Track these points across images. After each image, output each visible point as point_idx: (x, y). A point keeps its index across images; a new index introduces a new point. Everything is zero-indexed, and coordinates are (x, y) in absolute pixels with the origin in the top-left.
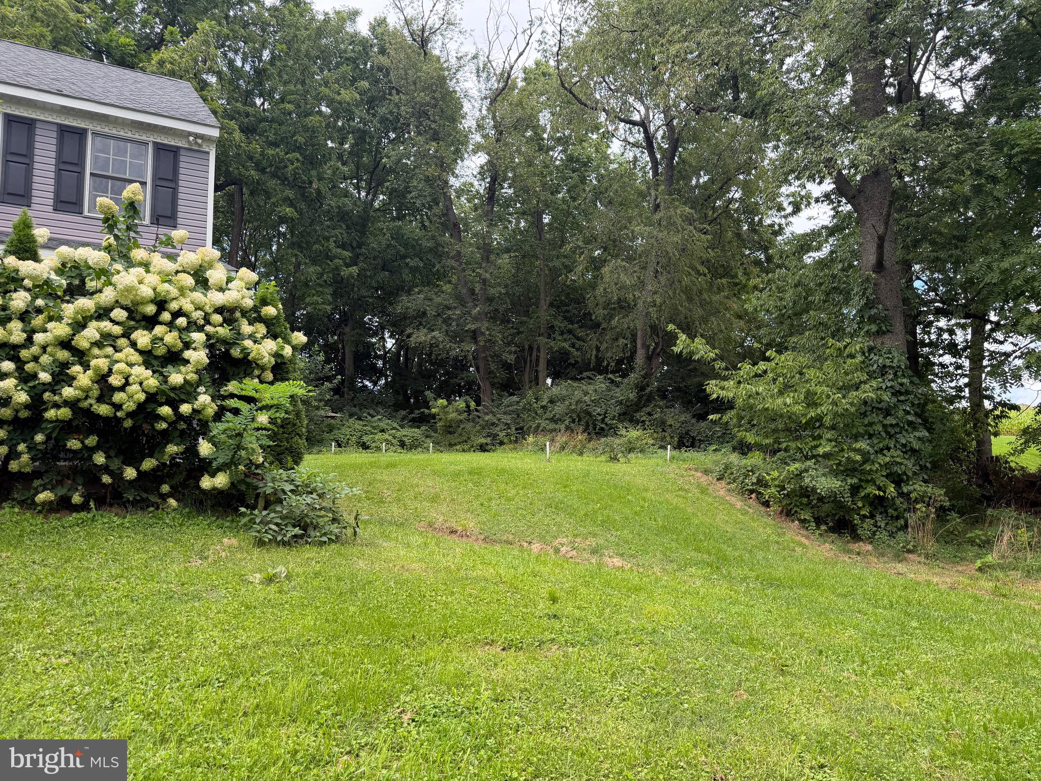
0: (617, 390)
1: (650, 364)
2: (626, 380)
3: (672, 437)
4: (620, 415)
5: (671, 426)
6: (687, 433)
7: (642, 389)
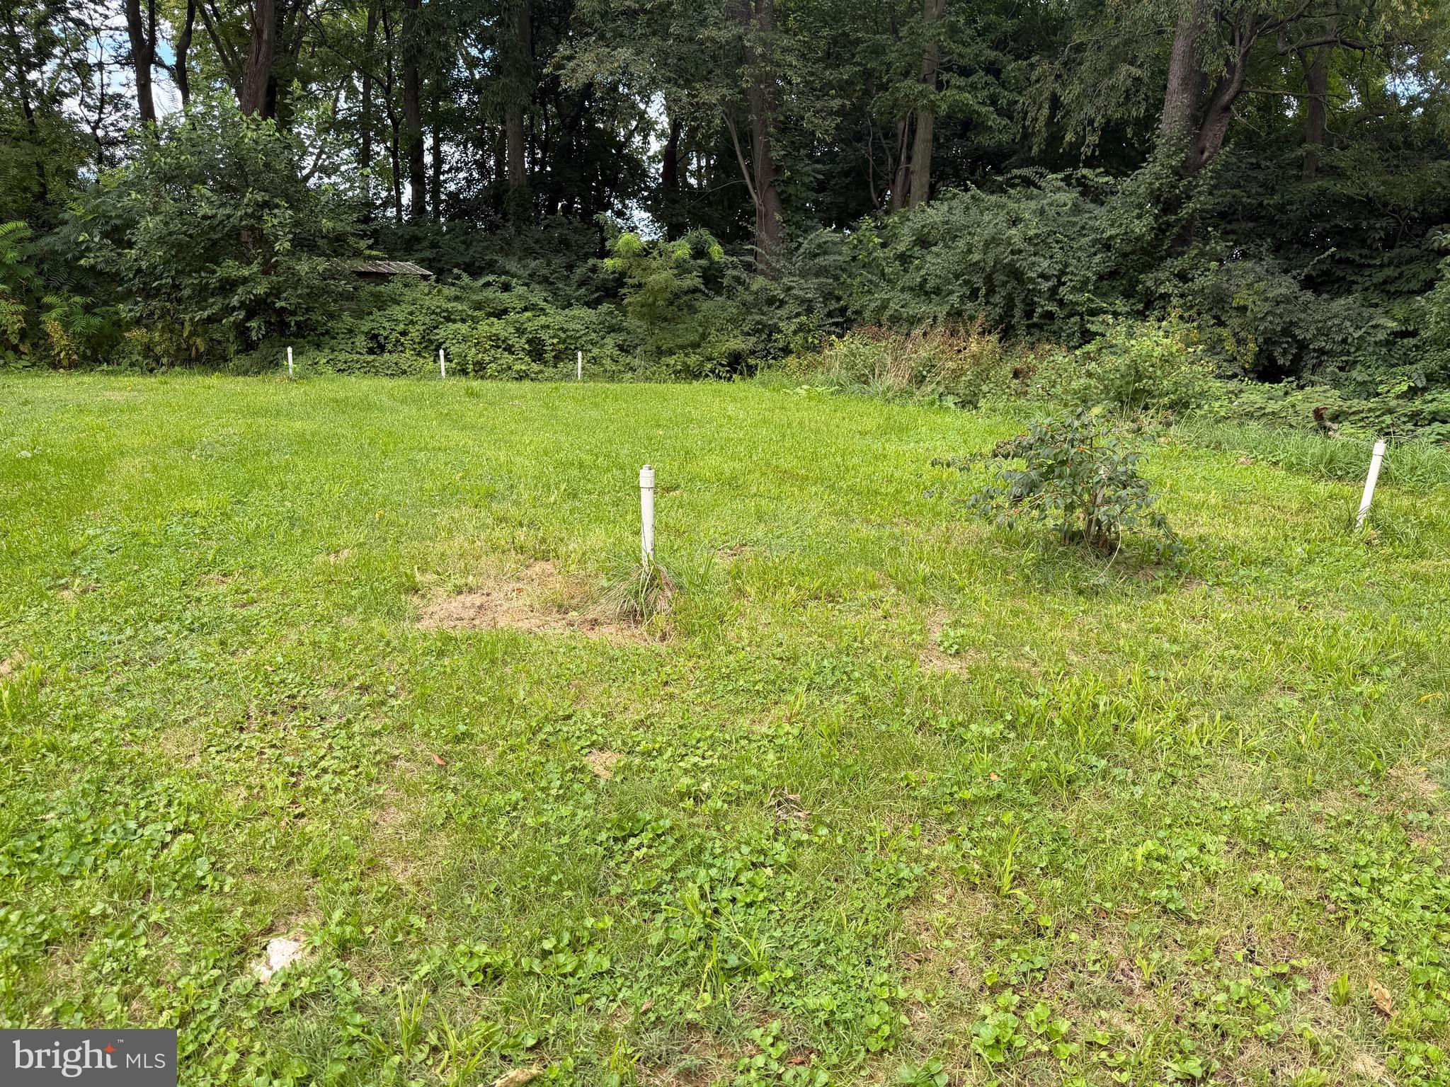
0: (1098, 211)
1: (1198, 137)
2: (1127, 184)
3: (1240, 342)
4: (1101, 278)
5: (1242, 310)
6: (1286, 332)
7: (1170, 206)
